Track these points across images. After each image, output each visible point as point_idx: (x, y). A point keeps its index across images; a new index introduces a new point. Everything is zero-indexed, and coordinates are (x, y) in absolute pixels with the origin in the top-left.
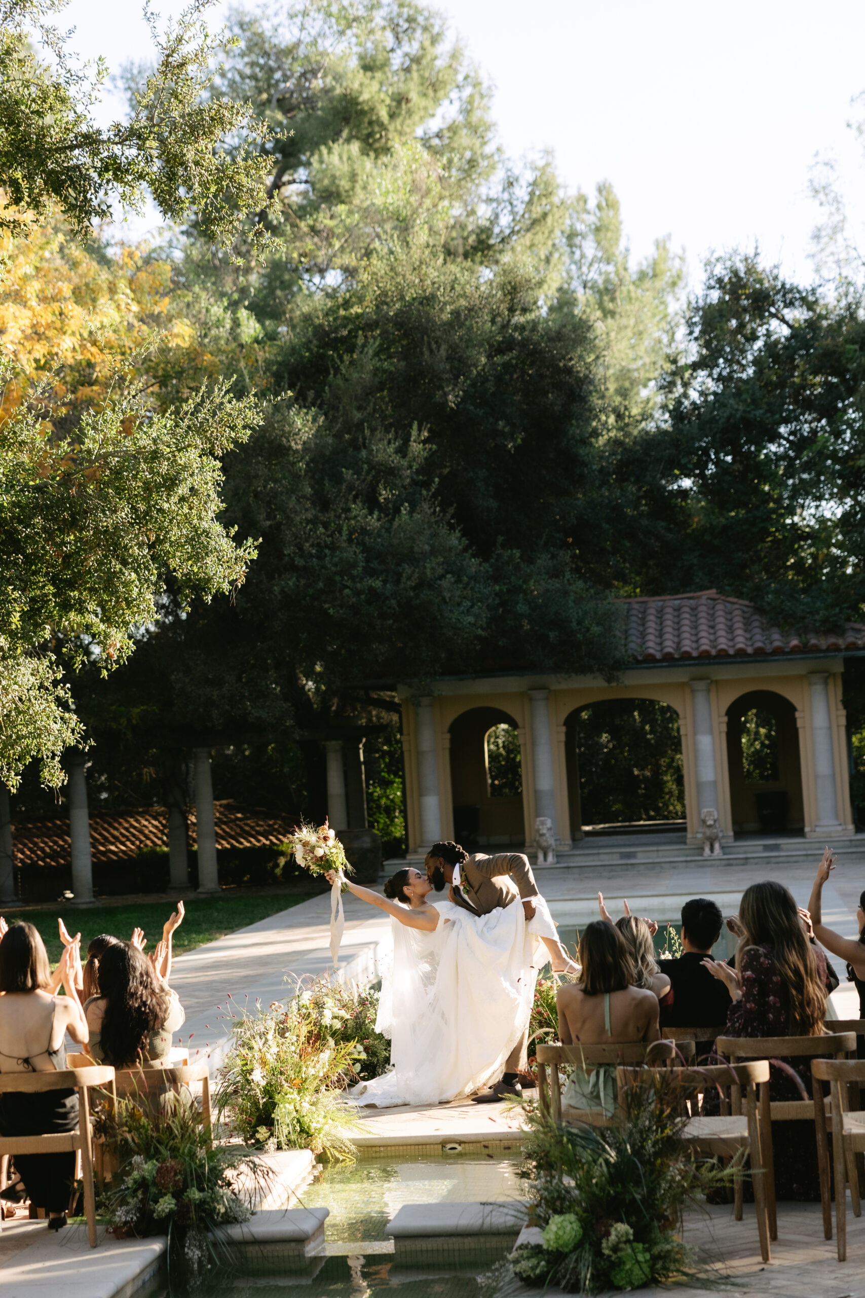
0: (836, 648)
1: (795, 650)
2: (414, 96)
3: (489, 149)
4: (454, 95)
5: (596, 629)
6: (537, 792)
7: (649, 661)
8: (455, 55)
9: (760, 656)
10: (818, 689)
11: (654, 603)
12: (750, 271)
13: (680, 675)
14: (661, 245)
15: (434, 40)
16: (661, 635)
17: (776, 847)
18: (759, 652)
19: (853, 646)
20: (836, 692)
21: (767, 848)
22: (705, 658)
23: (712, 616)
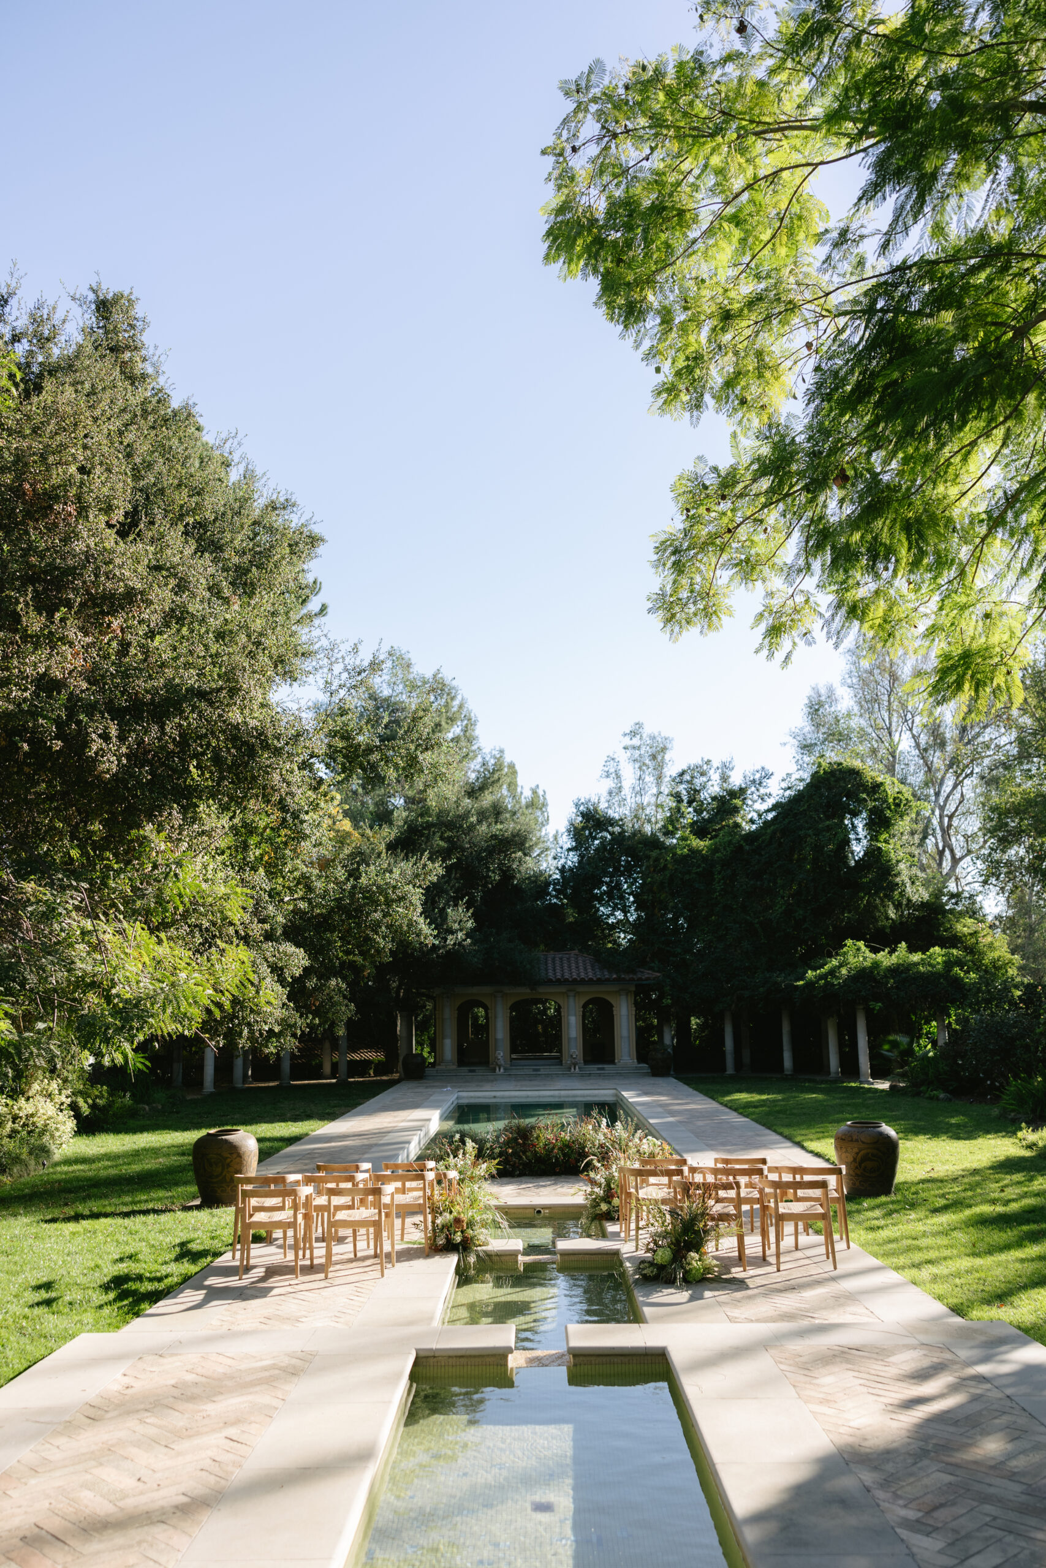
0: (633, 980)
1: (614, 980)
2: (443, 723)
3: (474, 748)
4: (459, 723)
5: (528, 966)
6: (496, 1040)
7: (549, 982)
8: (461, 707)
9: (599, 982)
10: (623, 998)
11: (559, 955)
12: (596, 810)
13: (563, 989)
14: (534, 792)
15: (453, 699)
16: (554, 970)
17: (603, 1069)
18: (599, 980)
19: (640, 979)
20: (631, 999)
21: (599, 1069)
22: (575, 982)
23: (577, 963)
